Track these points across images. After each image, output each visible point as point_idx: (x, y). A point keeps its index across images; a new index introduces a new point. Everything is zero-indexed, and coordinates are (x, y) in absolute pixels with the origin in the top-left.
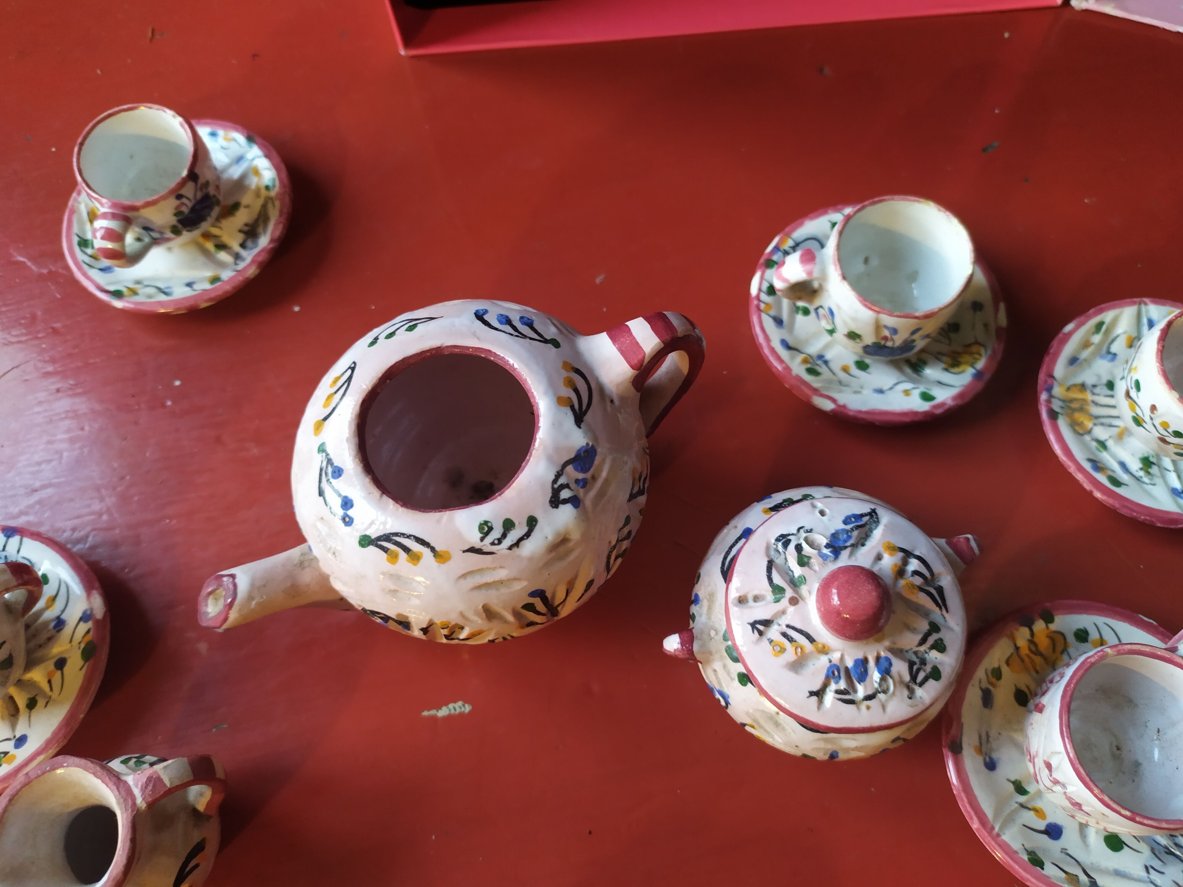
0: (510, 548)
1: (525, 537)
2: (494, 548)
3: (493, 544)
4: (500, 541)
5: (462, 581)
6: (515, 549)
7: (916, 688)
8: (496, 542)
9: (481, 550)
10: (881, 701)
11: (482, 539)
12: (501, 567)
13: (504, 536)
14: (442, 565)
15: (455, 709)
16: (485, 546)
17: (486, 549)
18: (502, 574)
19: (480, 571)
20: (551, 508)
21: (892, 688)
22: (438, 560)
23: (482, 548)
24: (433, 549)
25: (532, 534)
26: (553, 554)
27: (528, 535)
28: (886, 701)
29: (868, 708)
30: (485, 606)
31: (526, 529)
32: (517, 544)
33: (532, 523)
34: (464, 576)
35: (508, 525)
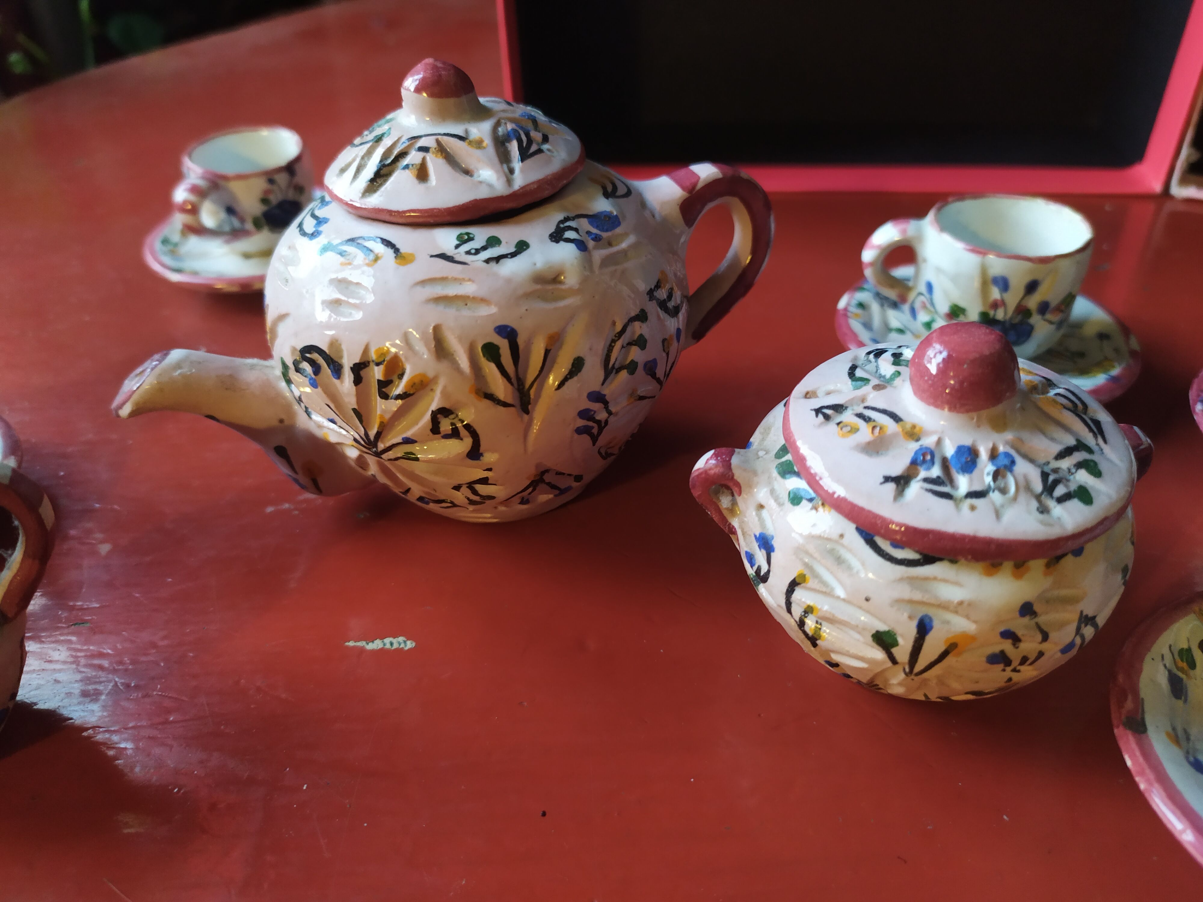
0: (487, 261)
1: (509, 256)
2: (469, 259)
3: (468, 253)
4: (477, 252)
5: (419, 289)
6: (493, 264)
7: (1051, 504)
8: (473, 251)
9: (453, 257)
10: (993, 504)
11: (457, 247)
12: (470, 280)
13: (484, 248)
14: (401, 268)
15: (392, 644)
16: (459, 254)
17: (457, 258)
18: (468, 289)
19: (443, 280)
20: (549, 241)
21: (1012, 489)
22: (398, 261)
23: (454, 256)
24: (397, 251)
25: (518, 256)
26: (539, 287)
27: (513, 255)
28: (1002, 506)
29: (973, 508)
30: (437, 329)
31: (513, 250)
32: (498, 259)
33: (522, 247)
34: (423, 283)
35: (493, 242)
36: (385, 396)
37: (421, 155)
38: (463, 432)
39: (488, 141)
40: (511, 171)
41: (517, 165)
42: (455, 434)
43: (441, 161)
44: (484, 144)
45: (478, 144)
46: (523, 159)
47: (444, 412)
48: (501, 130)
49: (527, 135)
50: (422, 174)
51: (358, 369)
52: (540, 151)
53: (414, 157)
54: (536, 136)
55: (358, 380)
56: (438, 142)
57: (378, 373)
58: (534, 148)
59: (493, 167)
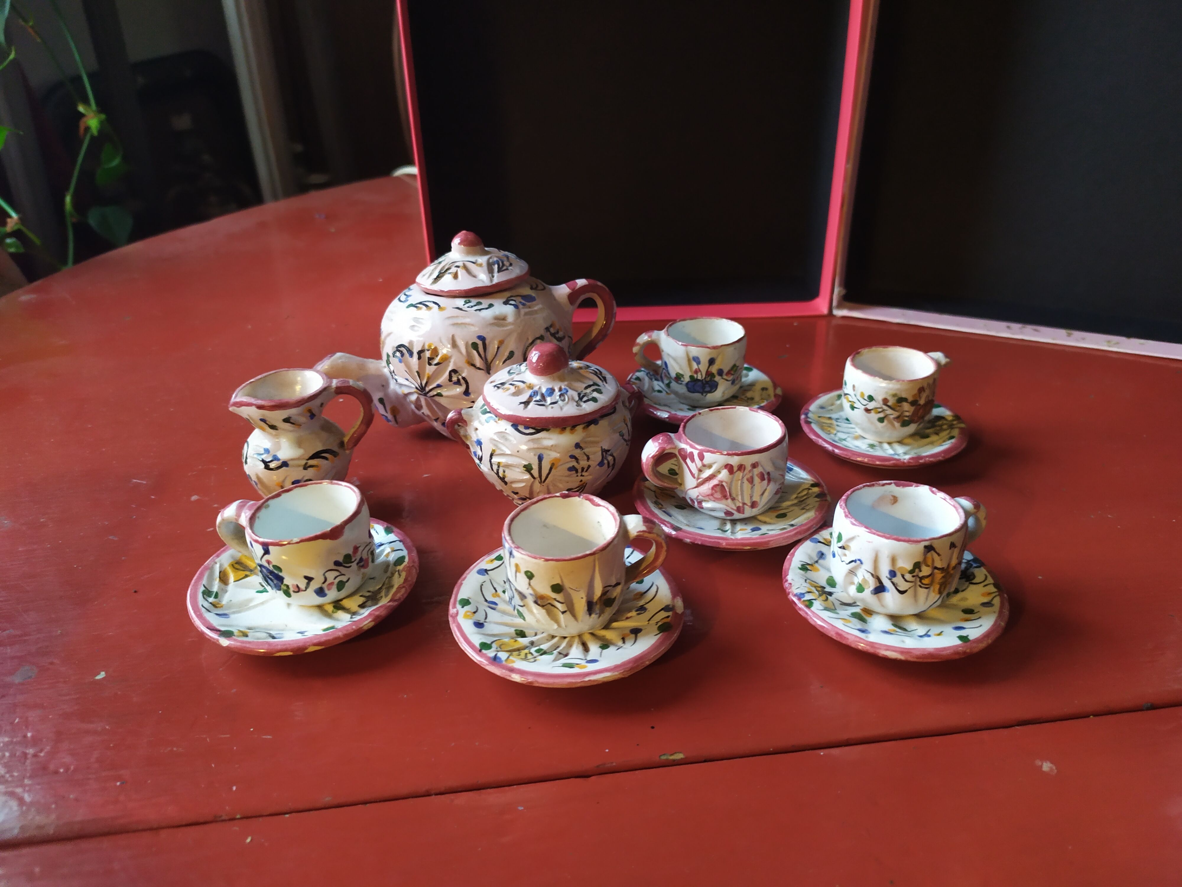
0: (476, 310)
1: (485, 309)
2: (469, 310)
3: (469, 307)
4: (472, 307)
5: (447, 320)
6: (478, 312)
11: (464, 305)
12: (469, 317)
13: (475, 306)
14: (441, 312)
16: (465, 308)
17: (463, 309)
18: (469, 321)
19: (458, 317)
20: (503, 304)
22: (440, 310)
24: (439, 306)
25: (489, 309)
26: (496, 321)
27: (487, 309)
30: (453, 336)
31: (487, 307)
32: (480, 310)
33: (491, 306)
34: (449, 318)
35: (479, 303)
36: (430, 364)
37: (456, 269)
38: (462, 381)
39: (485, 264)
40: (493, 277)
41: (496, 274)
42: (458, 383)
43: (464, 271)
44: (483, 266)
45: (480, 265)
46: (499, 272)
47: (454, 371)
48: (491, 261)
49: (503, 262)
50: (456, 276)
51: (420, 353)
52: (507, 269)
53: (453, 270)
54: (507, 263)
55: (419, 358)
56: (464, 264)
57: (428, 354)
58: (505, 268)
59: (485, 274)
